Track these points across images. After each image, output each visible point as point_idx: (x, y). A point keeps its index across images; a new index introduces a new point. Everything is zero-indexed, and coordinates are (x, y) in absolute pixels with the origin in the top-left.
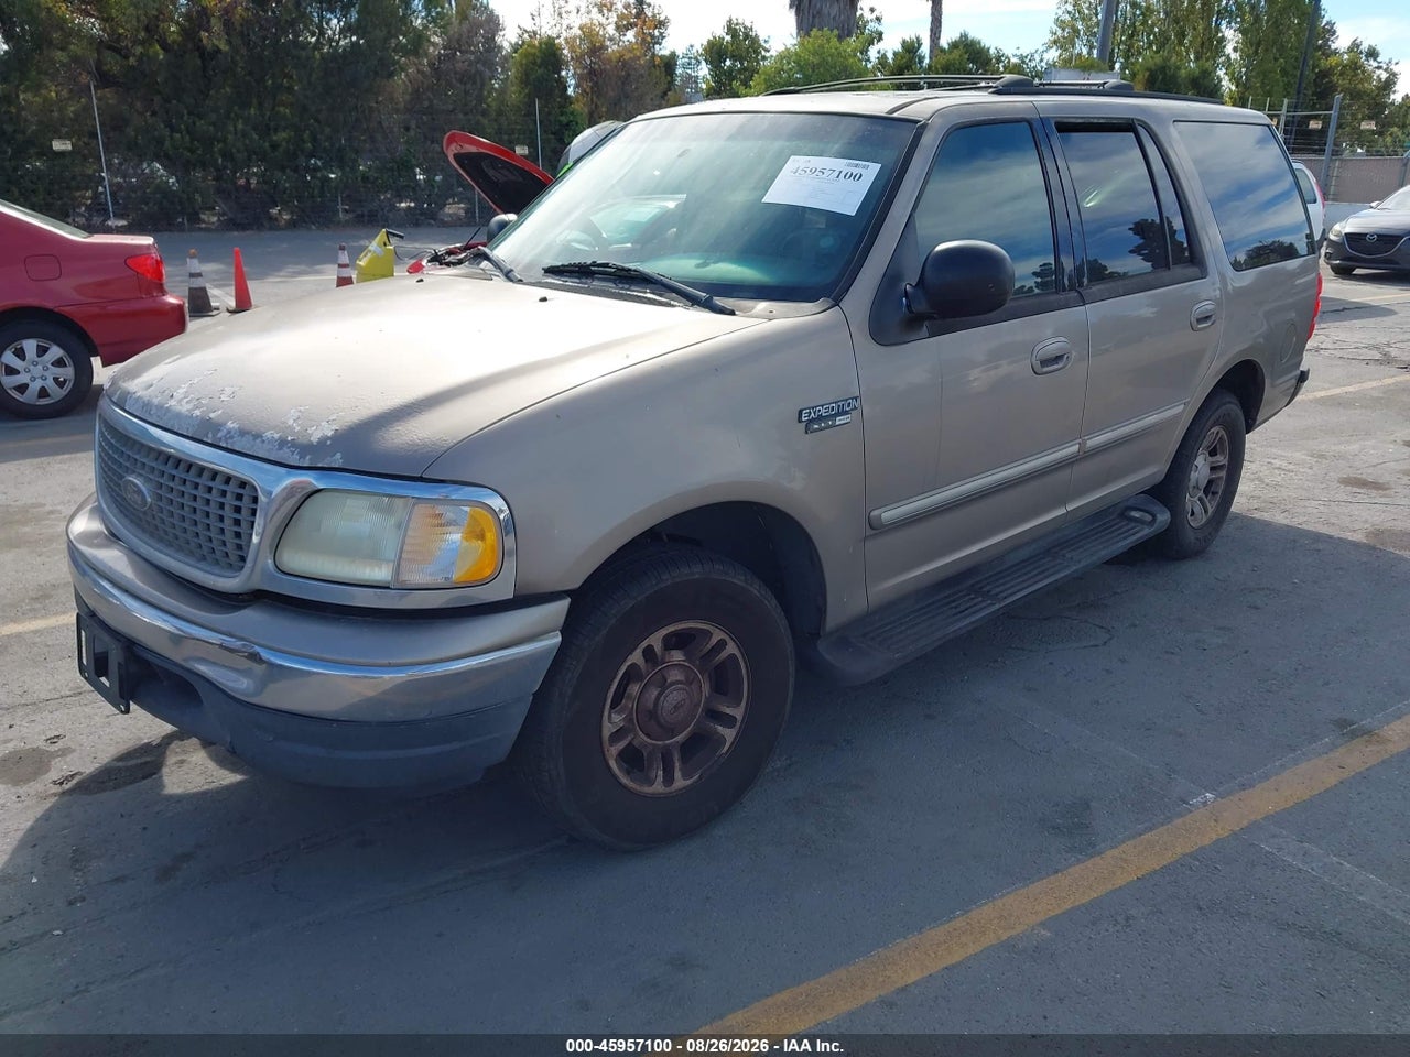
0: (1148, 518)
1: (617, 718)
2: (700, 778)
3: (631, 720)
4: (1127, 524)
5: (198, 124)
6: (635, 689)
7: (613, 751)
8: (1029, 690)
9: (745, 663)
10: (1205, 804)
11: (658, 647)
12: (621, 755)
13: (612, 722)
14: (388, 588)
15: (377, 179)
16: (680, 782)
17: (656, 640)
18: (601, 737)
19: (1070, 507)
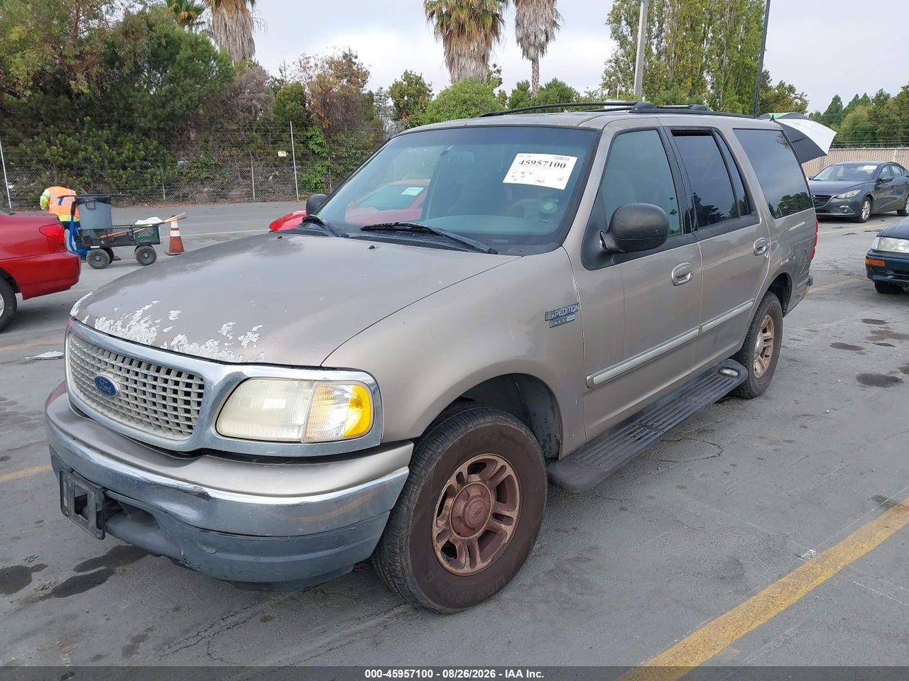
0: (735, 374)
1: (441, 523)
2: (492, 561)
3: (449, 523)
4: (724, 378)
5: (68, 140)
6: (450, 502)
7: (439, 546)
8: (681, 487)
9: (518, 479)
10: (811, 556)
11: (465, 473)
12: (444, 549)
13: (438, 526)
14: (300, 442)
15: (188, 173)
16: (480, 565)
17: (463, 468)
18: (432, 537)
19: (693, 369)
